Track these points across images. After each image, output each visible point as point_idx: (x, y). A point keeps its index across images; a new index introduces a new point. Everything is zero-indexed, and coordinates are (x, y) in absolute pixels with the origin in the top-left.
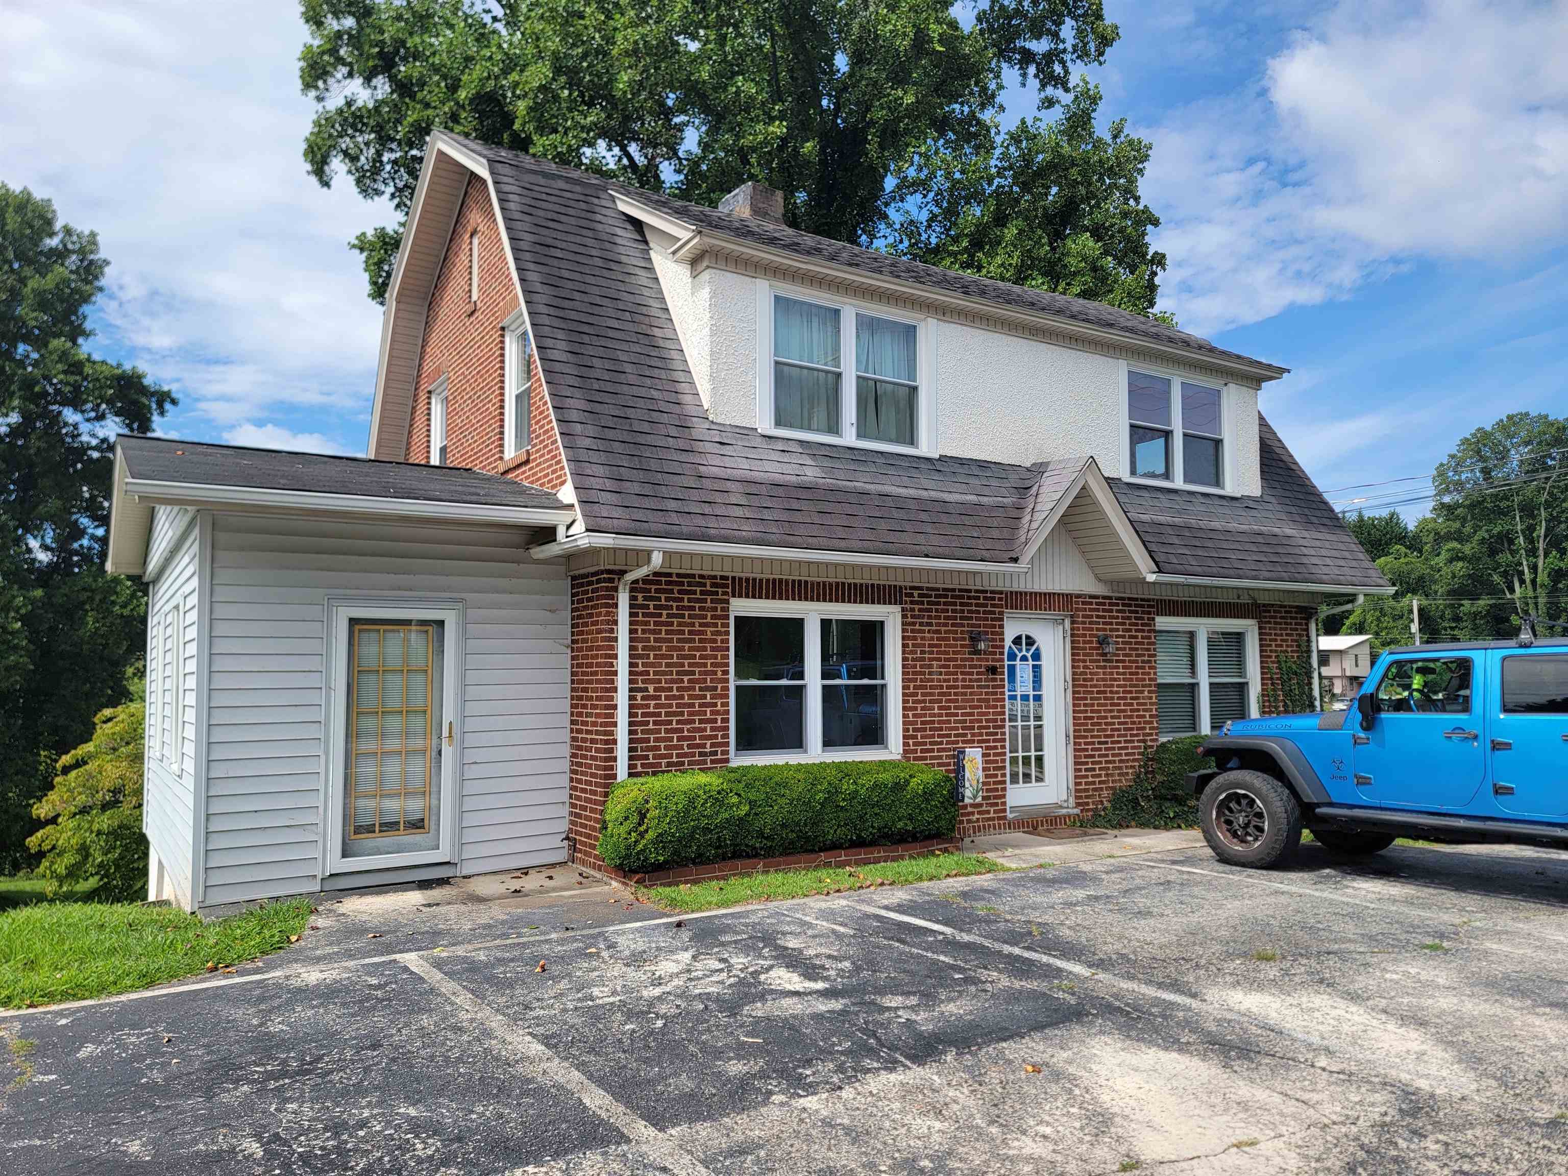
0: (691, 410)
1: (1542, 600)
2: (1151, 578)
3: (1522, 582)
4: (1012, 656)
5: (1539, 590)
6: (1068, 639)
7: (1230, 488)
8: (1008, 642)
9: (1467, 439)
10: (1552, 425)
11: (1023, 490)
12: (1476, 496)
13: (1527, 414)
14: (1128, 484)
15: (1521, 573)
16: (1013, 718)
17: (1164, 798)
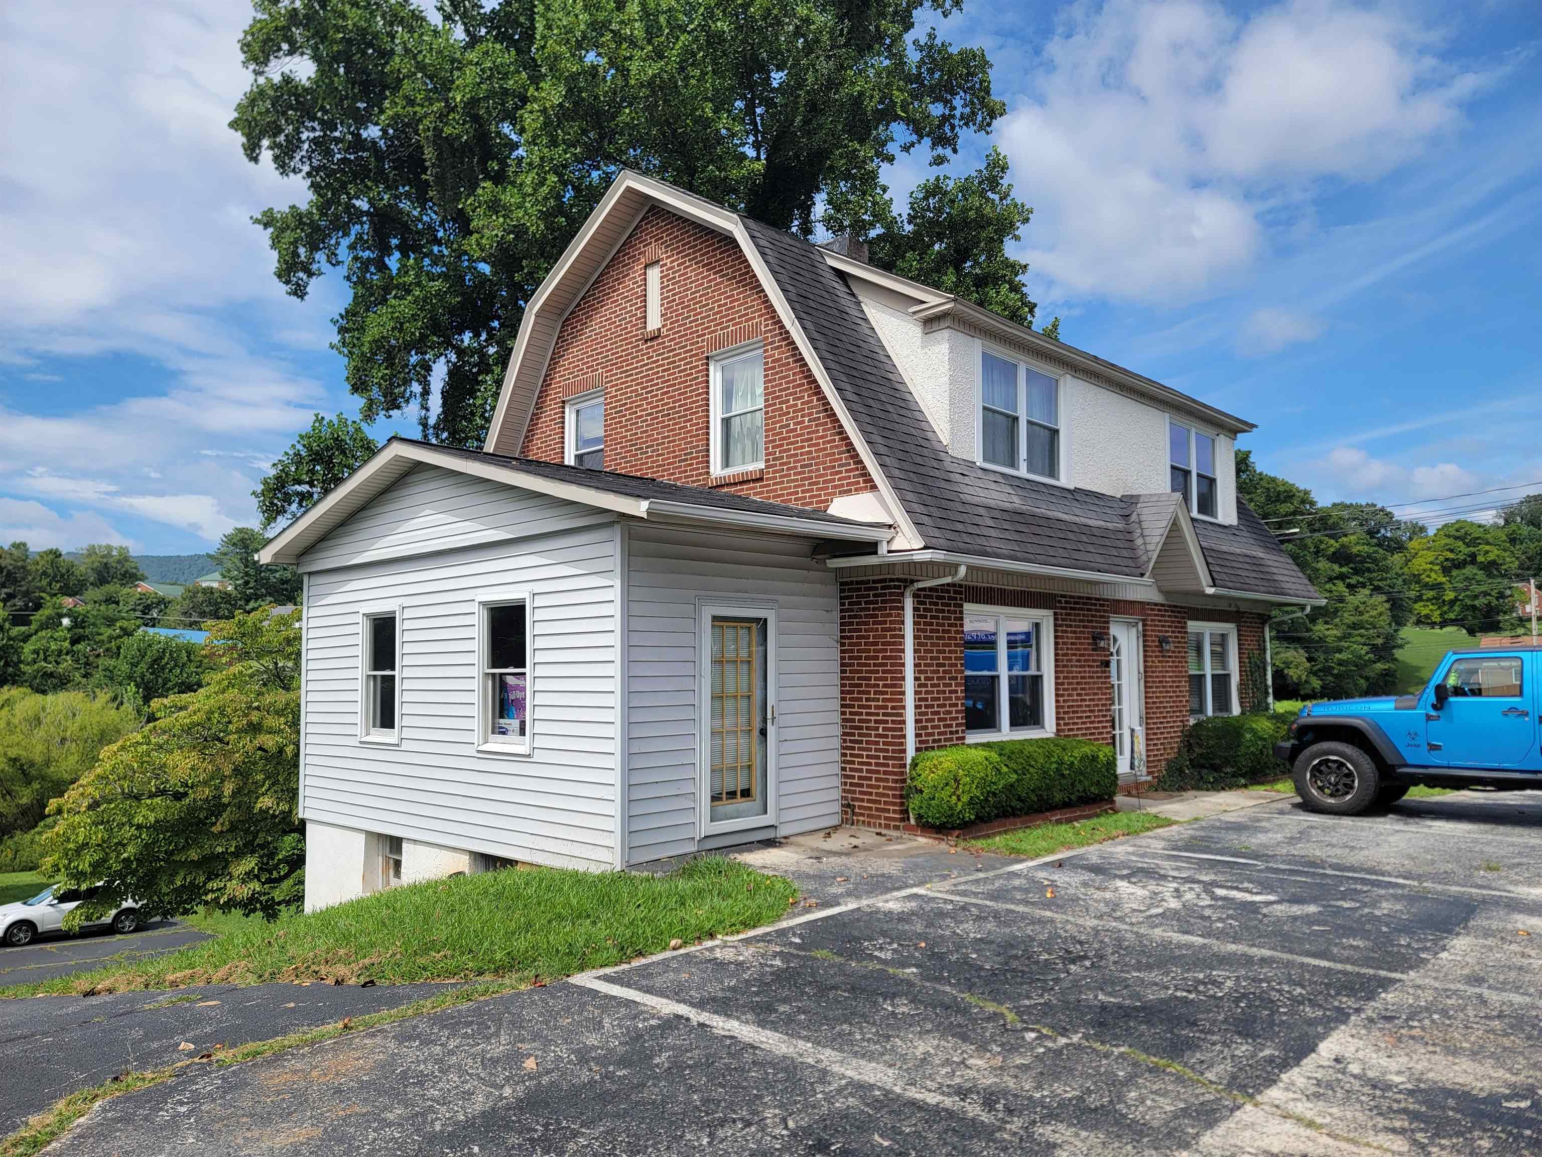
0: (938, 446)
2: (1210, 591)
6: (1141, 640)
17: (1202, 766)
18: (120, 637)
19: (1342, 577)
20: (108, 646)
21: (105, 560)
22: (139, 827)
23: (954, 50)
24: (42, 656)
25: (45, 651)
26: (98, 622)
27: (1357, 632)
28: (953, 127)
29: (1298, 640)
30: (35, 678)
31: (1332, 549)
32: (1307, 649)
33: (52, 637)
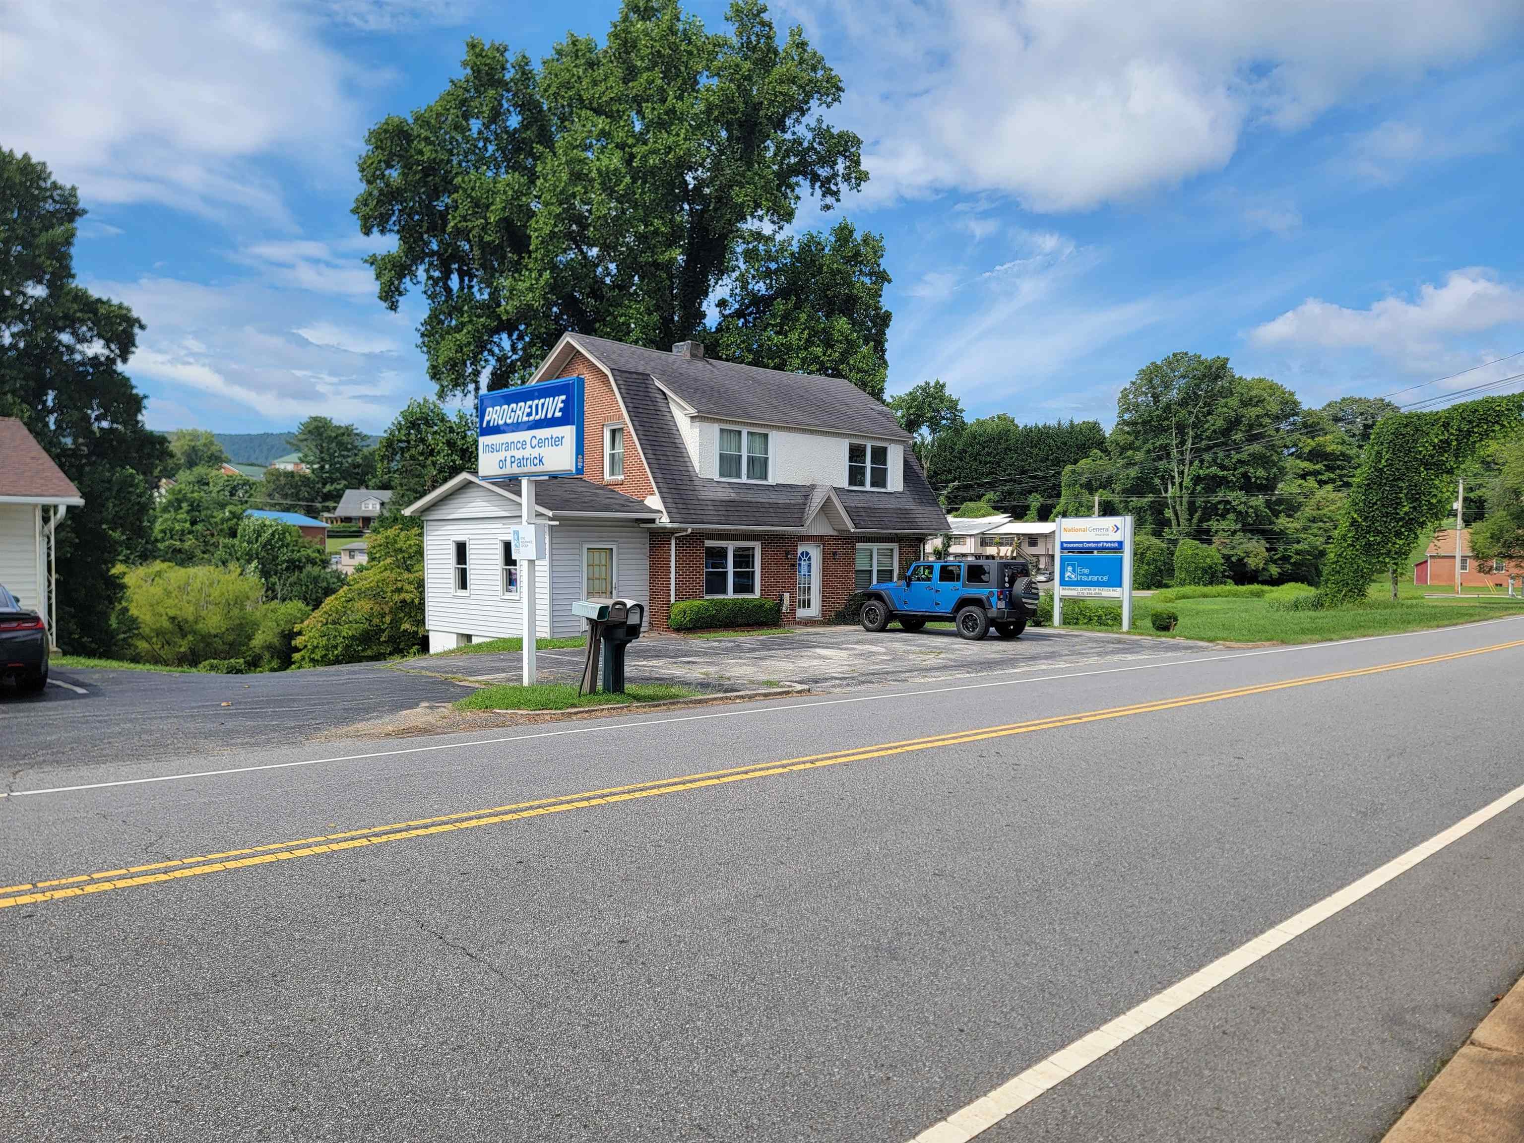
1: (1185, 499)
2: (852, 530)
3: (1173, 484)
4: (800, 560)
5: (1184, 491)
6: (821, 553)
7: (890, 488)
8: (799, 554)
9: (1144, 371)
10: (1203, 363)
11: (806, 497)
12: (1146, 416)
13: (1186, 354)
14: (848, 491)
15: (1173, 477)
16: (800, 584)
18: (229, 519)
19: (1316, 473)
20: (220, 527)
21: (193, 444)
22: (344, 638)
23: (835, 131)
24: (168, 535)
25: (171, 530)
26: (212, 506)
27: (1315, 525)
28: (836, 184)
29: (1262, 532)
30: (167, 553)
31: (1309, 448)
32: (1268, 540)
33: (175, 519)
